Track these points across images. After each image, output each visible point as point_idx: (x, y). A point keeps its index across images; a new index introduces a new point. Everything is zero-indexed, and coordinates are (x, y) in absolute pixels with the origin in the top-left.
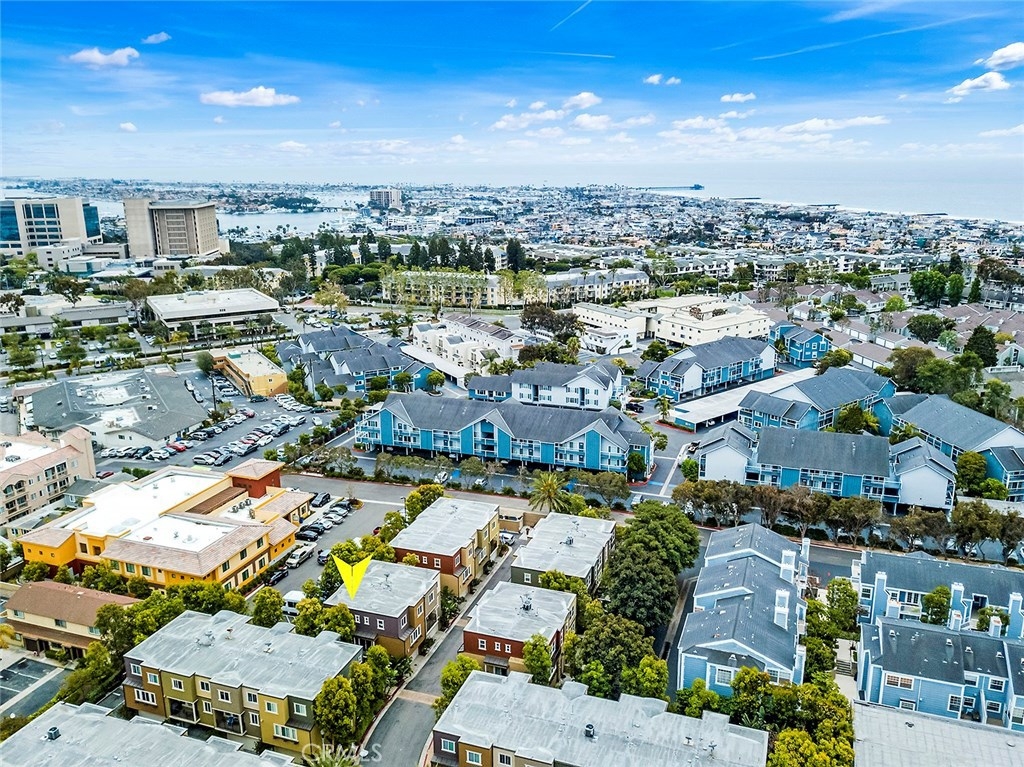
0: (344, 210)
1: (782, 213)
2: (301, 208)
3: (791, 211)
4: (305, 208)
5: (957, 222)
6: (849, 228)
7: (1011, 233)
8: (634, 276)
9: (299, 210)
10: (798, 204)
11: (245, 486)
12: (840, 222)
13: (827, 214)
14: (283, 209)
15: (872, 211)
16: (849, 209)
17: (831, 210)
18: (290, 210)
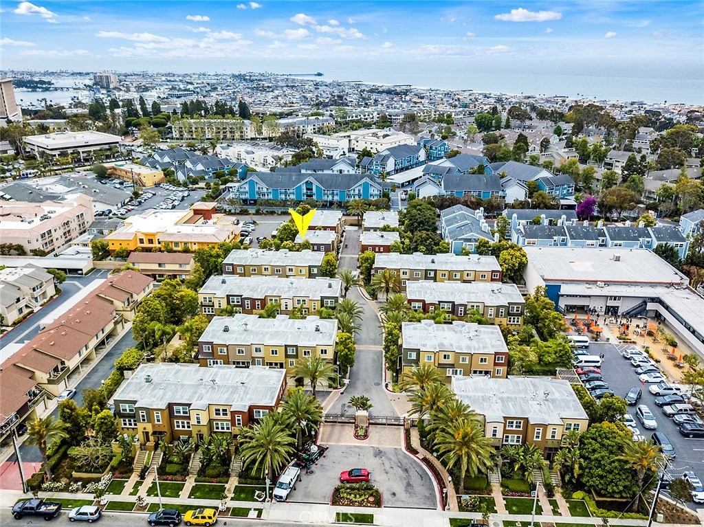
0: (74, 89)
1: (380, 89)
2: (39, 88)
3: (385, 88)
4: (42, 88)
5: (481, 94)
6: (422, 98)
7: (509, 100)
8: (327, 121)
9: (38, 89)
10: (387, 85)
11: (201, 214)
12: (416, 95)
13: (407, 91)
14: (25, 89)
15: (433, 89)
16: (418, 88)
17: (408, 88)
18: (30, 90)
